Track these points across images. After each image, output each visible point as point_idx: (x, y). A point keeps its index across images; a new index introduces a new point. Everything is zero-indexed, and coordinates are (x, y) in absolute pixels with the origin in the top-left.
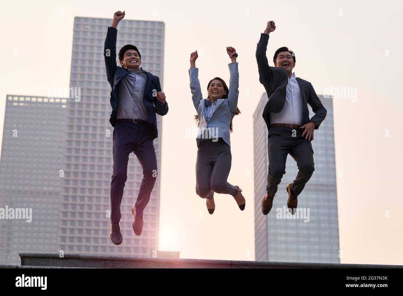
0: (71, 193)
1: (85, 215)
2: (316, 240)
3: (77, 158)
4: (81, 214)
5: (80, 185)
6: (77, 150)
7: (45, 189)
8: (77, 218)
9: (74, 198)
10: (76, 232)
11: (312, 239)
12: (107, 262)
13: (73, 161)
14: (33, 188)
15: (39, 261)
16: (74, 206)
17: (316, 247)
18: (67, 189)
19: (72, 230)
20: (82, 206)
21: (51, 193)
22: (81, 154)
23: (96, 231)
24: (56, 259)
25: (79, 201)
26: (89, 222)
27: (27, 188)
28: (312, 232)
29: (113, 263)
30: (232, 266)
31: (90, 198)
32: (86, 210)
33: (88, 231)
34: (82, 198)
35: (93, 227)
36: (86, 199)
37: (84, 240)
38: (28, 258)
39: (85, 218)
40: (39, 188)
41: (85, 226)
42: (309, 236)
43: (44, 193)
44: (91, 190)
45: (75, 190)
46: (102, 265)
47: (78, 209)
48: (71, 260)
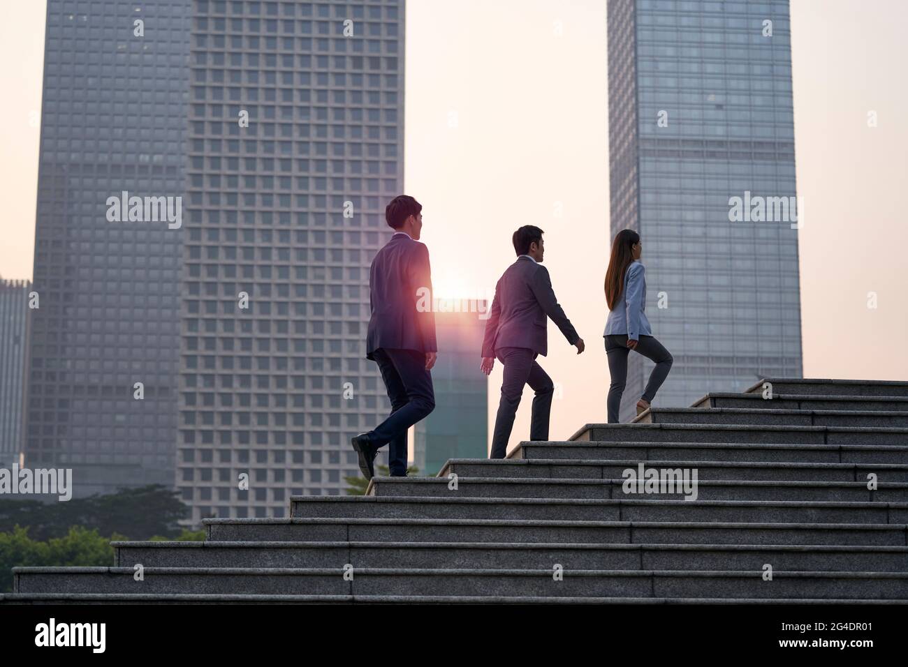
0: (207, 169)
1: (240, 217)
2: (748, 264)
3: (217, 90)
4: (231, 215)
5: (225, 151)
6: (218, 73)
7: (145, 158)
8: (223, 223)
9: (215, 179)
10: (222, 253)
11: (739, 264)
13: (209, 98)
14: (117, 158)
16: (214, 196)
17: (747, 281)
18: (197, 161)
19: (212, 251)
20: (232, 197)
21: (157, 168)
22: (227, 82)
23: (266, 252)
25: (224, 187)
26: (249, 233)
27: (104, 158)
28: (739, 248)
31: (250, 180)
32: (241, 205)
33: (248, 252)
34: (232, 179)
35: (259, 242)
36: (241, 182)
37: (239, 271)
39: (241, 223)
40: (131, 158)
41: (240, 240)
42: (731, 256)
43: (143, 168)
44: (251, 162)
45: (215, 161)
47: (224, 204)
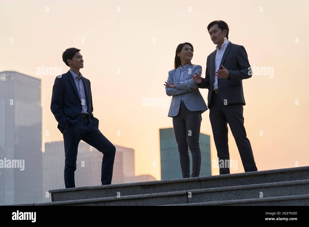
12: (107, 190)
15: (63, 195)
24: (73, 192)
29: (112, 191)
30: (201, 181)
38: (56, 194)
46: (105, 193)
48: (83, 191)
